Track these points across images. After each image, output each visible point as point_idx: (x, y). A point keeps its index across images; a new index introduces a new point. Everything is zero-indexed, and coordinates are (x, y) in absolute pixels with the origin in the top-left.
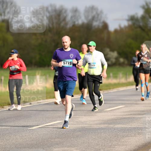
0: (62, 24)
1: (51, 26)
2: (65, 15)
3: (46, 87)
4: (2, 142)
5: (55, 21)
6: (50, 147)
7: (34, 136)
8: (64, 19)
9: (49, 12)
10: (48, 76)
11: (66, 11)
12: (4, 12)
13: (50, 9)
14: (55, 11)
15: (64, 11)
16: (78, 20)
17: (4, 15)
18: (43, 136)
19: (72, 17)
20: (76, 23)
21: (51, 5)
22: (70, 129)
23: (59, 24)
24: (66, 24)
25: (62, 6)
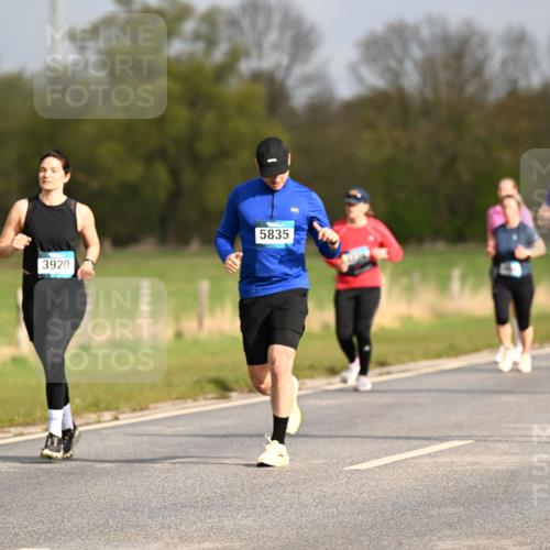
0: (471, 89)
1: (429, 94)
2: (479, 54)
3: (410, 318)
4: (250, 519)
5: (443, 76)
6: (425, 534)
7: (365, 495)
8: (478, 71)
9: (422, 45)
10: (417, 276)
11: (484, 40)
12: (259, 45)
13: (425, 33)
14: (445, 39)
15: (475, 40)
16: (527, 74)
17: (260, 56)
18: (398, 498)
19: (504, 63)
20: (522, 84)
21: (430, 20)
22: (498, 471)
23: (461, 89)
24: (485, 87)
25: (469, 24)
